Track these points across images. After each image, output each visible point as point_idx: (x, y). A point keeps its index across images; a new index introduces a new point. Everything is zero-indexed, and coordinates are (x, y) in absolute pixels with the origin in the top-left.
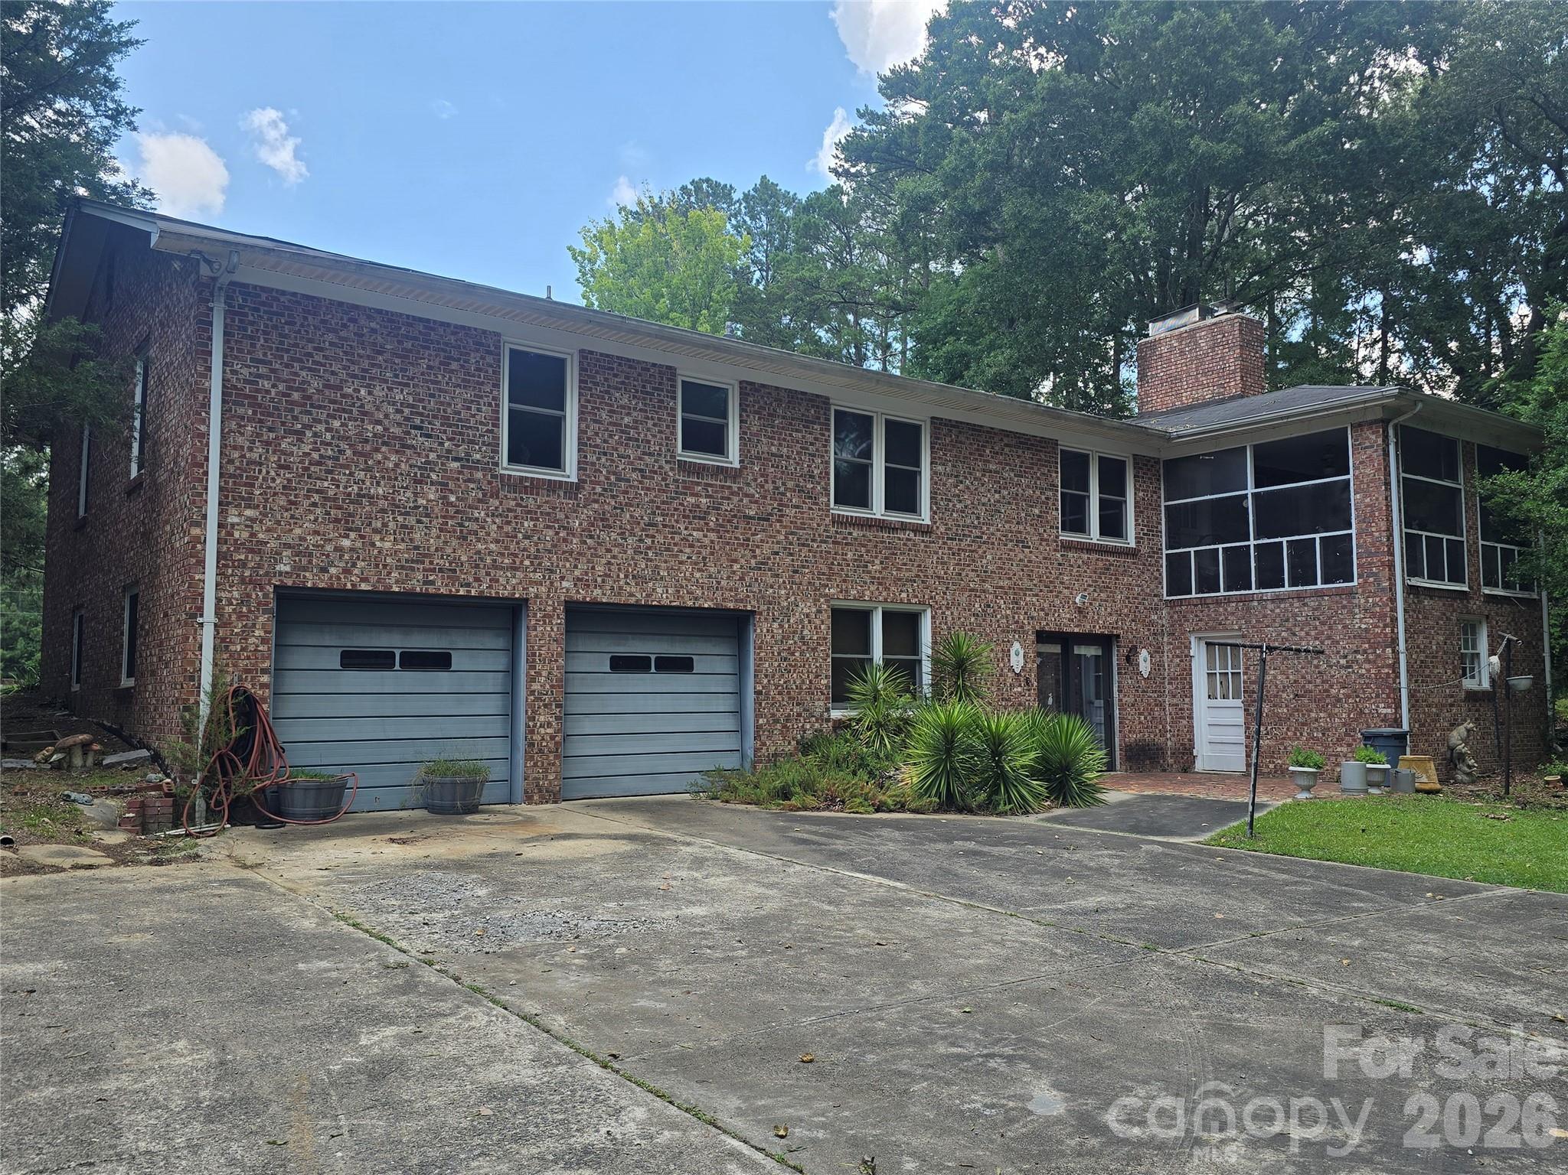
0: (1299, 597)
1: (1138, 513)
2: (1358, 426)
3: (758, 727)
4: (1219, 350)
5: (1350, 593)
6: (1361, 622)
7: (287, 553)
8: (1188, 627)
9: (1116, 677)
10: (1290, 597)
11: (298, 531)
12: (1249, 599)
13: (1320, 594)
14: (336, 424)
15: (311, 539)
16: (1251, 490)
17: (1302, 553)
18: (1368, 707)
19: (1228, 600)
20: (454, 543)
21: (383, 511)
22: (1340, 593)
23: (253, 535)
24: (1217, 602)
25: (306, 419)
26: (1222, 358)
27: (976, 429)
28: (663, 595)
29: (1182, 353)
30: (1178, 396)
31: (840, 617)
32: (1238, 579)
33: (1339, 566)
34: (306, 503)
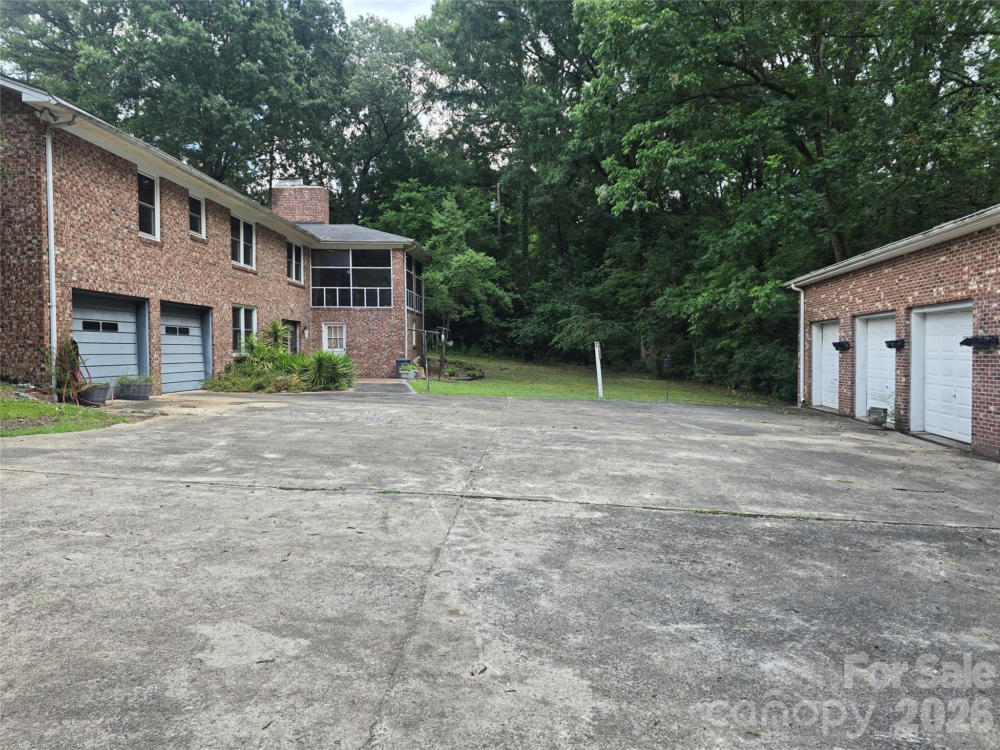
0: (370, 310)
1: (305, 271)
2: (394, 250)
3: (214, 361)
4: (314, 201)
5: (390, 310)
6: (394, 321)
7: (75, 271)
8: (321, 319)
9: (298, 339)
10: (367, 310)
11: (78, 260)
12: (351, 309)
13: (378, 310)
14: (88, 205)
15: (83, 265)
16: (351, 267)
17: (372, 295)
18: (395, 351)
19: (341, 309)
20: (127, 269)
21: (104, 252)
22: (386, 310)
23: (64, 261)
24: (336, 310)
25: (78, 202)
26: (316, 205)
27: (267, 229)
28: (188, 300)
29: (296, 198)
30: (294, 216)
31: (236, 311)
32: (345, 301)
33: (386, 299)
34: (80, 245)
